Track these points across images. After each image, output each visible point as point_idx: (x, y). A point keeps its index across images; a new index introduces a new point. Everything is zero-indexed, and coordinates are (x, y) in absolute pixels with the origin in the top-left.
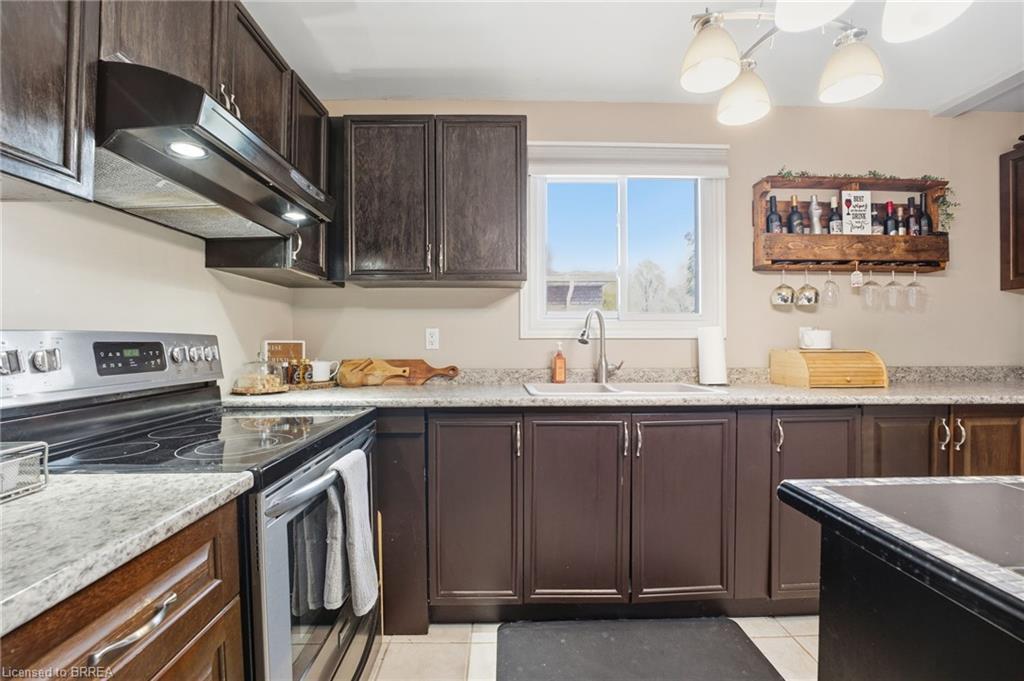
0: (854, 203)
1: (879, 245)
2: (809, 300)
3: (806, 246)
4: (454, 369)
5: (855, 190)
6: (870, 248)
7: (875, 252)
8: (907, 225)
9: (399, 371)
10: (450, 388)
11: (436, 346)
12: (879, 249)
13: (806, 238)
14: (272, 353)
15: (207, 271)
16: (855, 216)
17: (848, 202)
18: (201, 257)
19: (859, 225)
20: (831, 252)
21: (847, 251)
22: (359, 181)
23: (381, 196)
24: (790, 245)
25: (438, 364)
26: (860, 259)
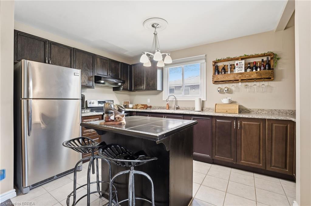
0: (239, 64)
1: (247, 75)
2: (226, 91)
3: (224, 77)
4: (151, 106)
5: (240, 60)
6: (244, 76)
7: (245, 77)
8: (260, 68)
9: (142, 106)
10: (151, 109)
11: (149, 102)
12: (247, 76)
13: (223, 75)
14: (124, 103)
15: (113, 92)
16: (239, 68)
17: (237, 64)
18: (112, 90)
19: (240, 70)
20: (231, 78)
21: (236, 77)
22: (134, 75)
23: (137, 77)
24: (219, 77)
25: (149, 105)
26: (241, 79)
